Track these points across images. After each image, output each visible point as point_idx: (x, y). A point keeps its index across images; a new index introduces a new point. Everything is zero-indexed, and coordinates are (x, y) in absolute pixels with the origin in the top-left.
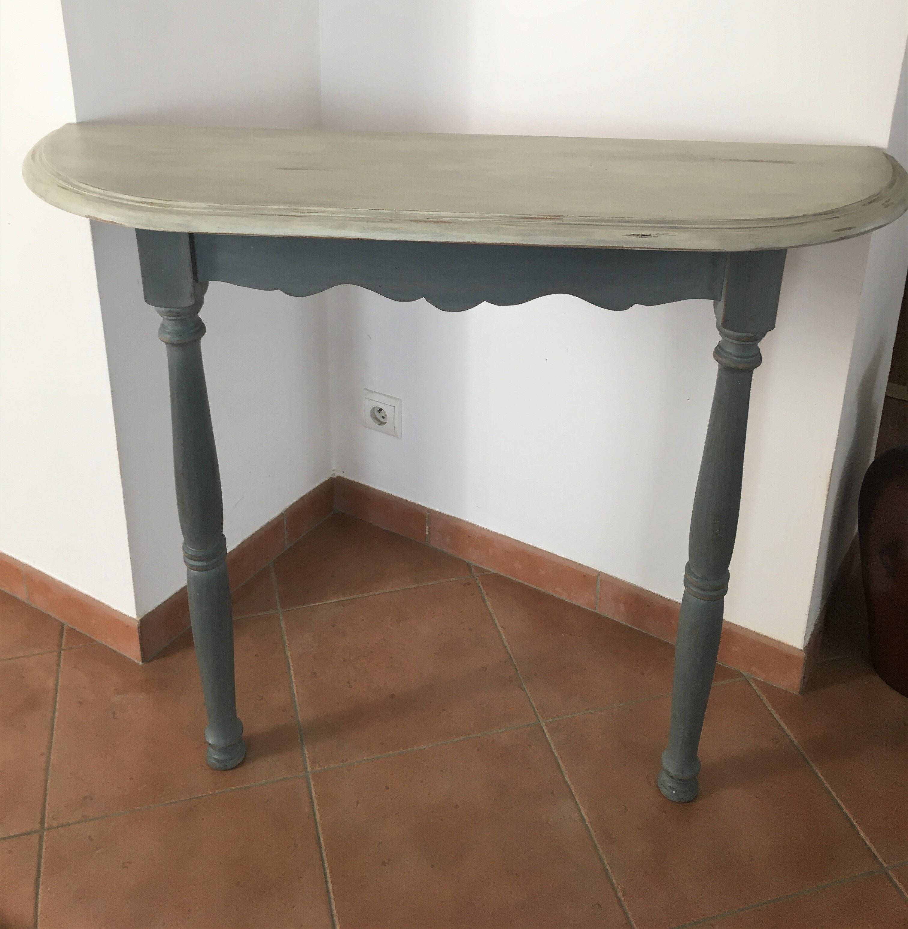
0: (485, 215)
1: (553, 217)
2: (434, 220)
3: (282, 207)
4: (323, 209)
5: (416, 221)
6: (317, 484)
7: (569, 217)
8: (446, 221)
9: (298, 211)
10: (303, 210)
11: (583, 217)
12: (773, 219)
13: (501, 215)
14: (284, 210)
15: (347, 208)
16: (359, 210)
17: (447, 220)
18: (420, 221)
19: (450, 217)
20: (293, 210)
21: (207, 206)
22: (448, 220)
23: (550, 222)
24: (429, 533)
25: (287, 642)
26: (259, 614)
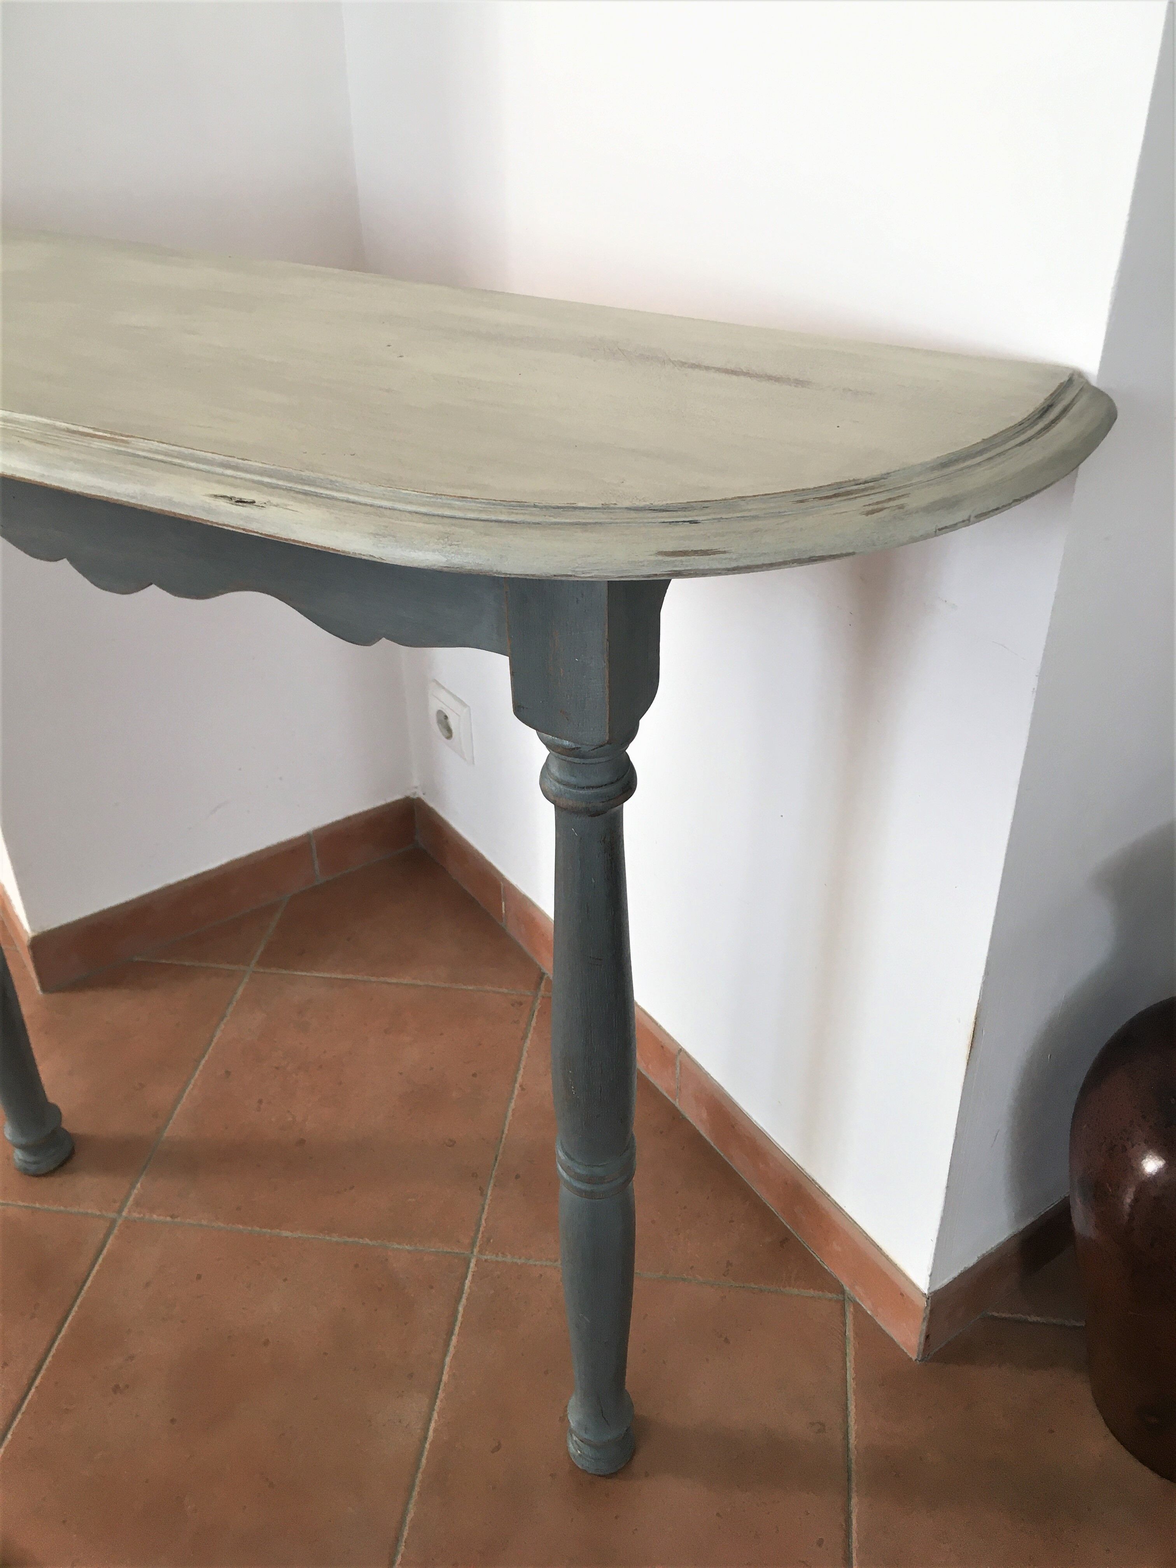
1: (117, 437)
6: (380, 803)
7: (142, 441)
11: (165, 446)
12: (522, 505)
23: (106, 445)
24: (506, 912)
25: (227, 1017)
26: (223, 966)
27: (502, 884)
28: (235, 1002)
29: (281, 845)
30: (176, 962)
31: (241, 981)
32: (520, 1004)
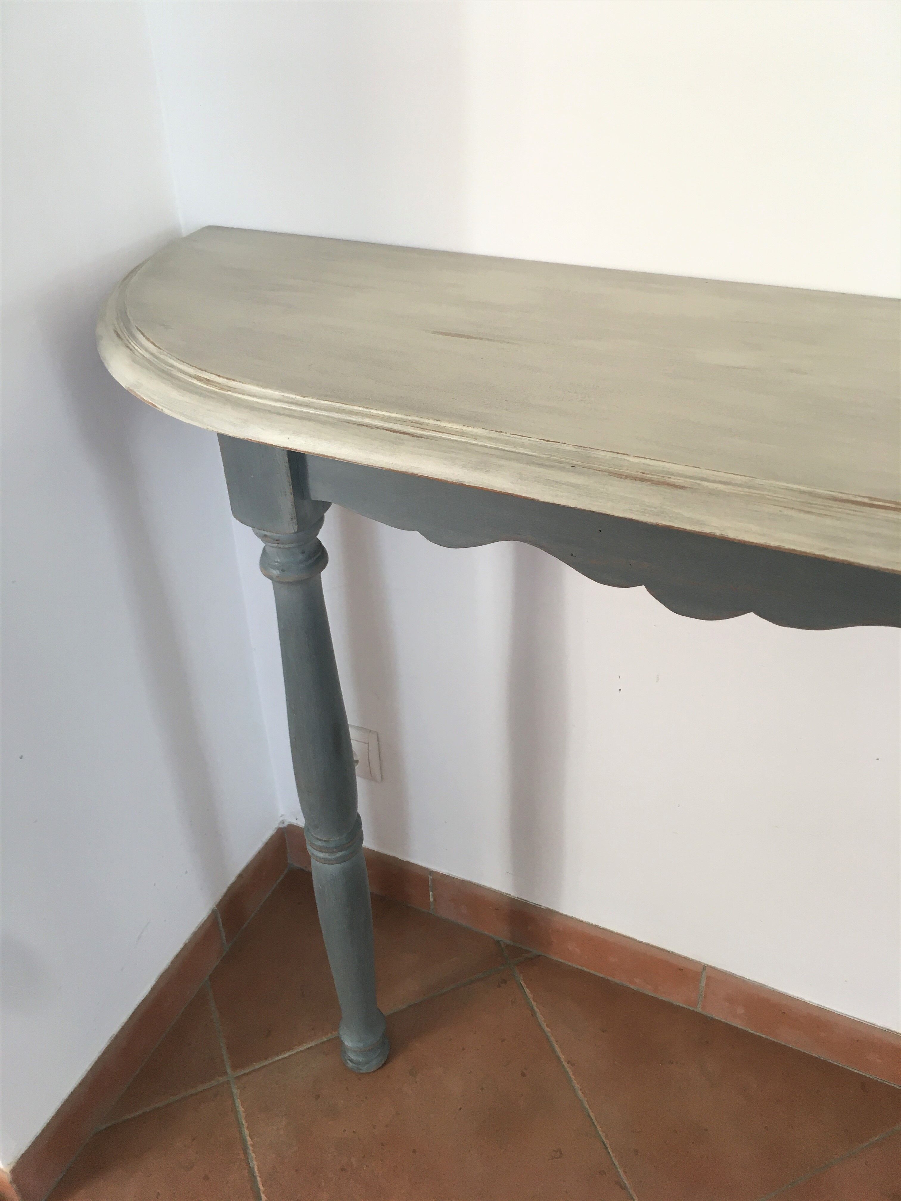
0: (758, 481)
2: (654, 477)
3: (394, 415)
5: (619, 475)
8: (677, 484)
9: (419, 426)
10: (427, 424)
13: (793, 486)
14: (398, 420)
15: (501, 432)
16: (522, 439)
17: (679, 481)
18: (627, 477)
19: (687, 477)
20: (412, 422)
22: (681, 481)
24: (435, 900)
25: (249, 1142)
26: (200, 1088)
27: (430, 877)
28: (244, 1122)
29: (195, 934)
30: (147, 1110)
31: (232, 1096)
32: (504, 982)
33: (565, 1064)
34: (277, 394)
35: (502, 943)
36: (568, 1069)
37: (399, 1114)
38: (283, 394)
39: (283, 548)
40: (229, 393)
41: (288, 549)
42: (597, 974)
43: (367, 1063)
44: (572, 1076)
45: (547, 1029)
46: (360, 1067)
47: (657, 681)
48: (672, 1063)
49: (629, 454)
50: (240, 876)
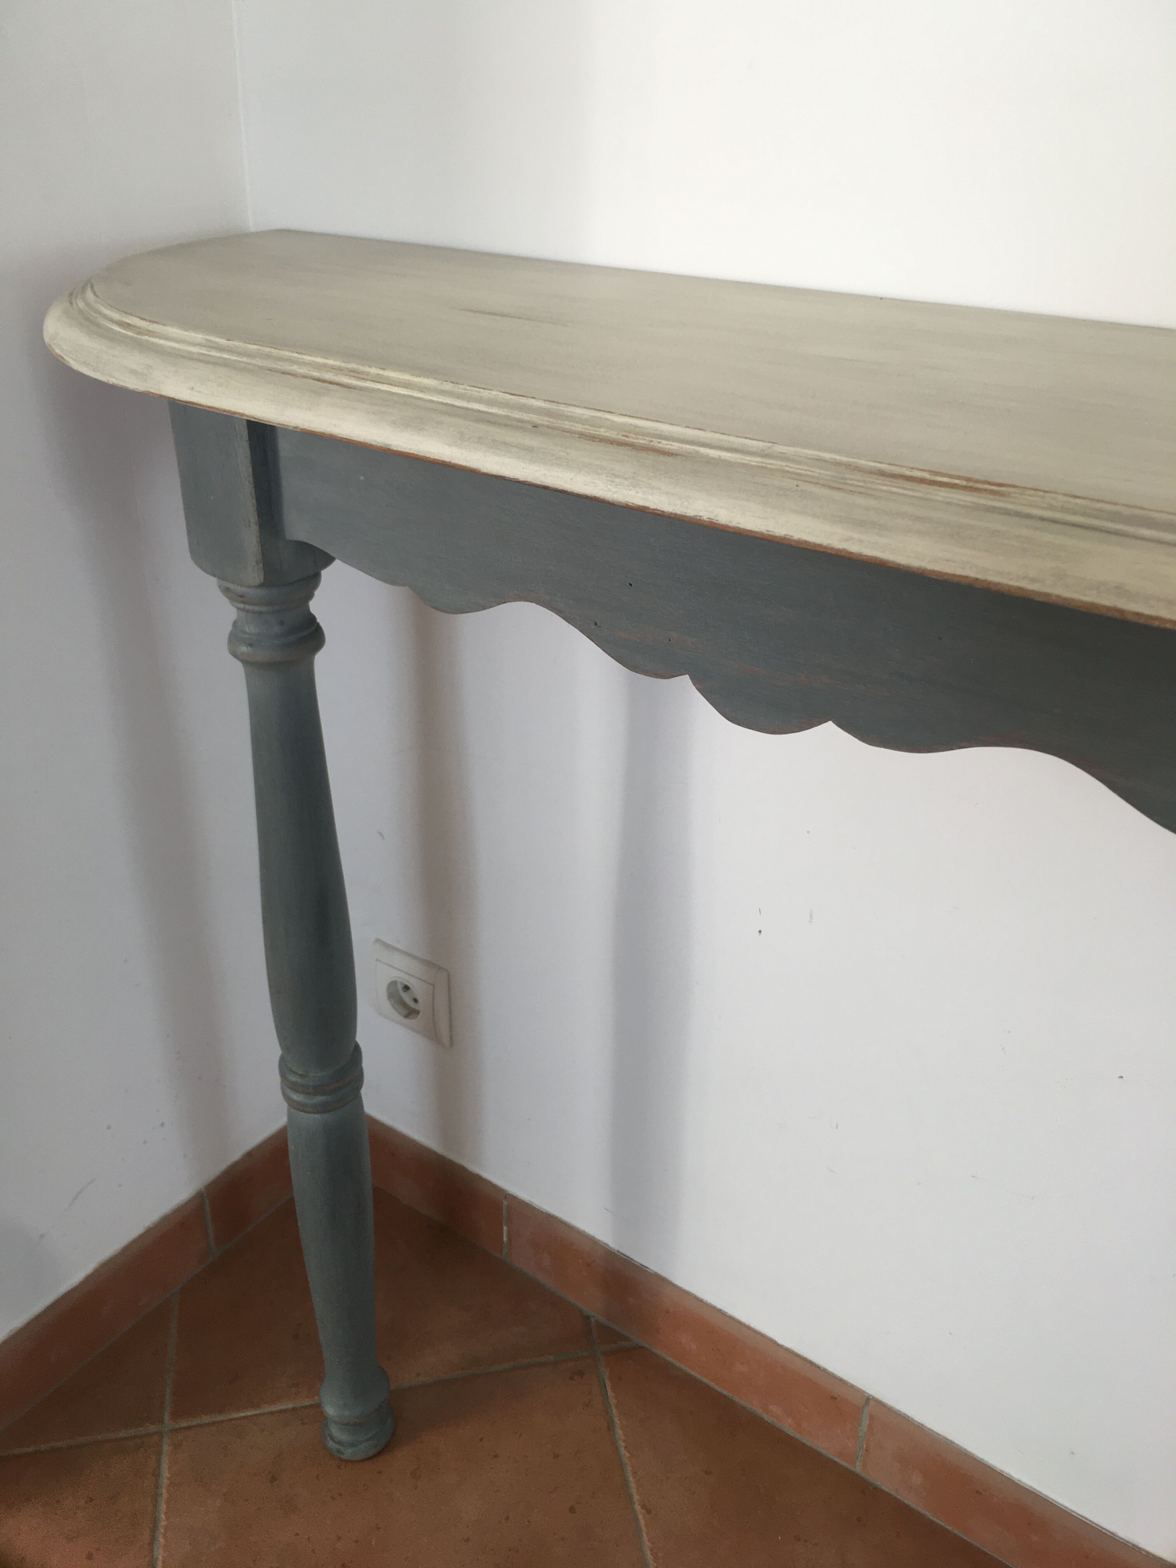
0: (779, 448)
1: (980, 486)
3: (330, 362)
4: (406, 377)
5: (593, 437)
7: (1032, 492)
9: (357, 375)
10: (368, 374)
11: (1078, 501)
13: (827, 456)
14: (333, 368)
15: (457, 383)
16: (481, 392)
17: (671, 447)
21: (204, 341)
22: (673, 447)
23: (962, 497)
24: (510, 1240)
25: (163, 1523)
26: (122, 1434)
27: (505, 1203)
28: (164, 1491)
29: (165, 1219)
30: (43, 1447)
31: (159, 1454)
32: (581, 1374)
33: (638, 1507)
34: (199, 337)
35: (593, 1320)
36: (640, 1517)
37: (379, 1528)
38: (206, 337)
39: (254, 612)
40: (146, 338)
41: (260, 613)
42: (717, 1387)
43: (353, 1445)
44: (644, 1528)
45: (623, 1452)
46: (342, 1448)
47: (810, 922)
48: (799, 1540)
49: (614, 411)
50: (249, 1155)
